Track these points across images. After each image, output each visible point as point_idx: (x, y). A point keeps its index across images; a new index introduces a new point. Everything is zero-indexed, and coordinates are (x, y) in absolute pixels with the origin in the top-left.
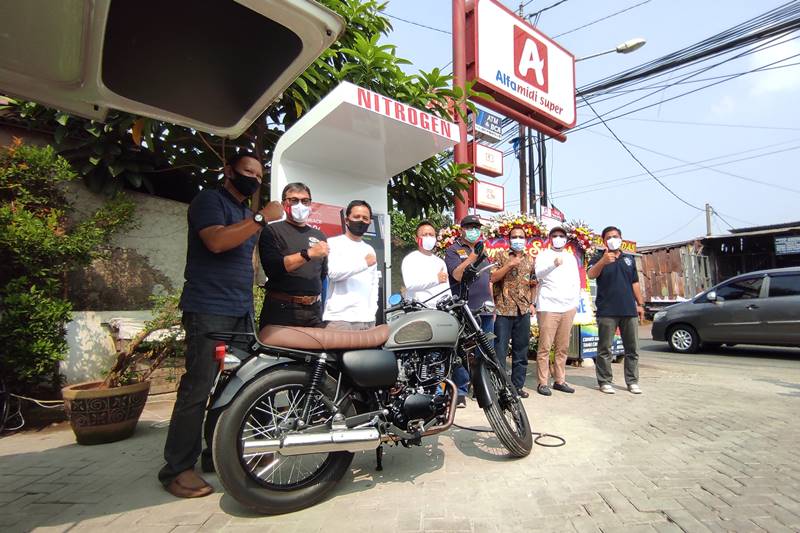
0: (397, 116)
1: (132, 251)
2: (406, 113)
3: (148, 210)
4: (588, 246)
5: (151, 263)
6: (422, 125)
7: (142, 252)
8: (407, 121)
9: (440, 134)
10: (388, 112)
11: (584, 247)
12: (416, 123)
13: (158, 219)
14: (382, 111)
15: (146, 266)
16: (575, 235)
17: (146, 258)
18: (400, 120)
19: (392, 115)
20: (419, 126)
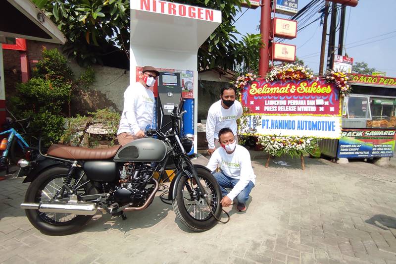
0: (170, 12)
1: (99, 92)
2: (177, 9)
3: (104, 73)
4: (343, 85)
5: (107, 97)
6: (190, 15)
7: (103, 92)
8: (178, 14)
9: (205, 19)
10: (163, 10)
11: (340, 86)
12: (185, 14)
13: (108, 76)
14: (159, 11)
15: (105, 99)
16: (333, 78)
17: (105, 95)
18: (172, 14)
19: (166, 12)
20: (187, 16)
